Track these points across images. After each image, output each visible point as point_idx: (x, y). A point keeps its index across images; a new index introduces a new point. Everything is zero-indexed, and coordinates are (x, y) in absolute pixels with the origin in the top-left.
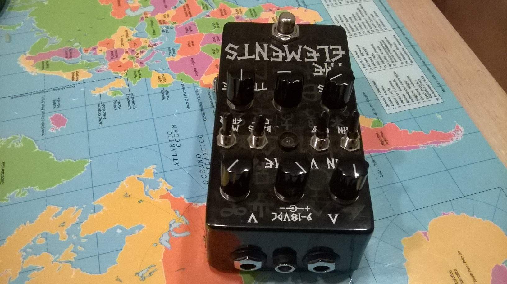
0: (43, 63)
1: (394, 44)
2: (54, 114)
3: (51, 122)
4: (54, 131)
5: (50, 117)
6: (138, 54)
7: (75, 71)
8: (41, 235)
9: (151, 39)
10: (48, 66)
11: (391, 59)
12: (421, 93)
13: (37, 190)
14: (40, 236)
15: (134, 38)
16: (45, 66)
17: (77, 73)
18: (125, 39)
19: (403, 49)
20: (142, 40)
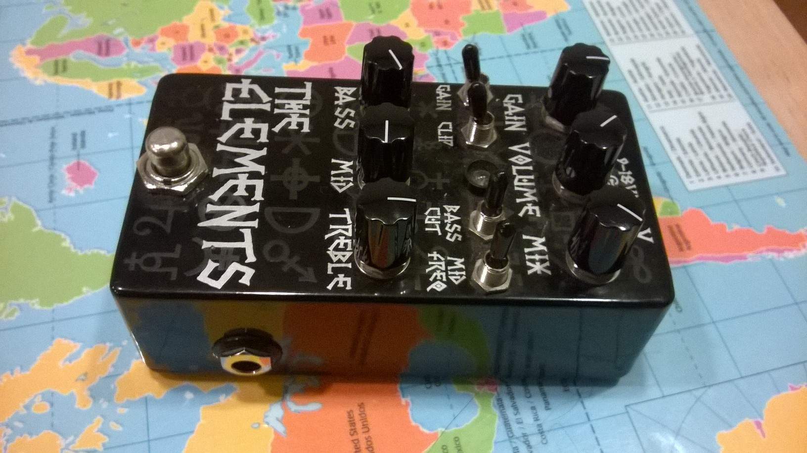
0: (56, 63)
1: (699, 61)
2: (73, 161)
3: (67, 176)
4: (72, 194)
5: (65, 166)
6: (231, 55)
7: (114, 80)
8: (40, 396)
9: (257, 27)
10: (65, 69)
11: (694, 89)
12: (748, 155)
13: (37, 307)
14: (39, 398)
15: (225, 25)
16: (60, 68)
17: (119, 84)
18: (209, 26)
19: (715, 72)
20: (239, 27)
